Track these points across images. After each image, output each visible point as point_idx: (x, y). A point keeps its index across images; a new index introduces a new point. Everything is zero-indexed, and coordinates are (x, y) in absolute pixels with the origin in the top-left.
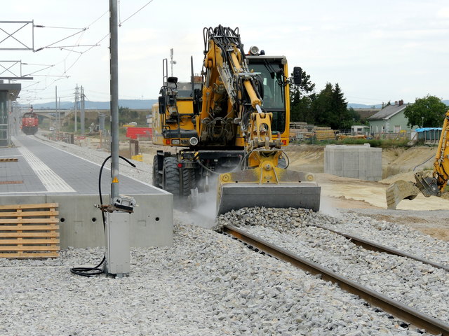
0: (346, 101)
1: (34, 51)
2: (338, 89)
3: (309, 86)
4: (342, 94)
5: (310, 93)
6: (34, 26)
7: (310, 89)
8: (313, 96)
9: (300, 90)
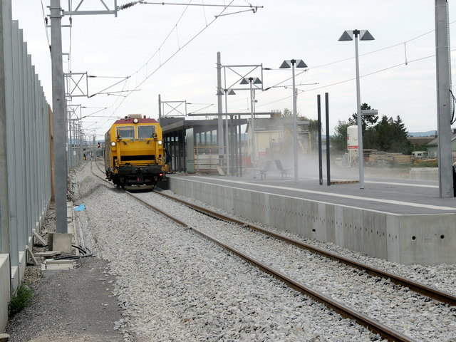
0: (406, 131)
1: (263, 90)
2: (399, 121)
3: (374, 118)
4: (403, 125)
5: (375, 124)
6: (262, 69)
7: (375, 121)
8: (377, 127)
9: (366, 121)
